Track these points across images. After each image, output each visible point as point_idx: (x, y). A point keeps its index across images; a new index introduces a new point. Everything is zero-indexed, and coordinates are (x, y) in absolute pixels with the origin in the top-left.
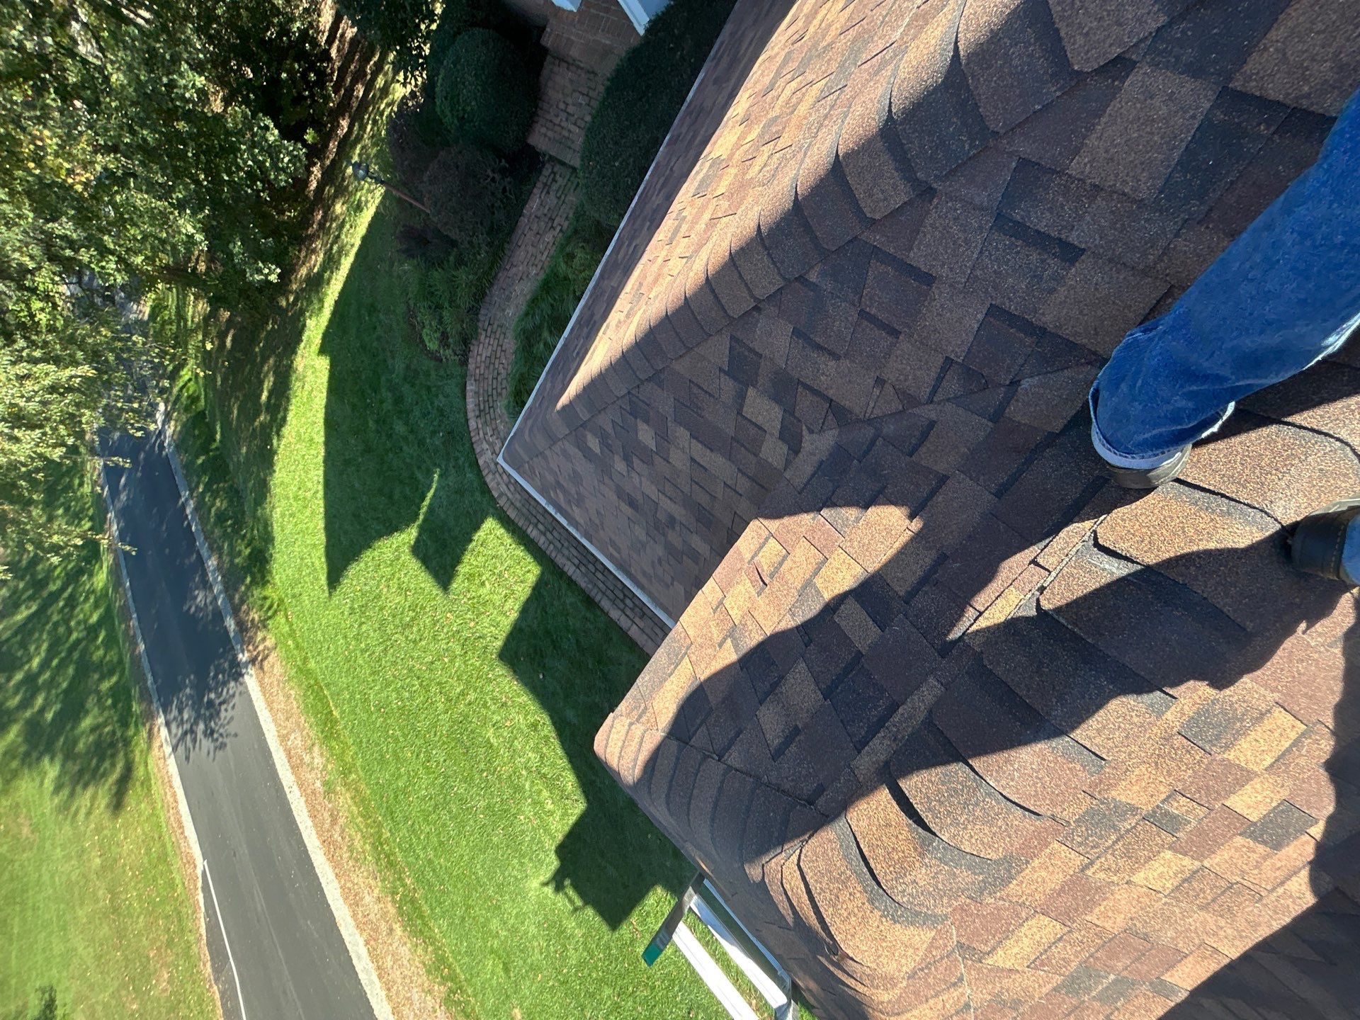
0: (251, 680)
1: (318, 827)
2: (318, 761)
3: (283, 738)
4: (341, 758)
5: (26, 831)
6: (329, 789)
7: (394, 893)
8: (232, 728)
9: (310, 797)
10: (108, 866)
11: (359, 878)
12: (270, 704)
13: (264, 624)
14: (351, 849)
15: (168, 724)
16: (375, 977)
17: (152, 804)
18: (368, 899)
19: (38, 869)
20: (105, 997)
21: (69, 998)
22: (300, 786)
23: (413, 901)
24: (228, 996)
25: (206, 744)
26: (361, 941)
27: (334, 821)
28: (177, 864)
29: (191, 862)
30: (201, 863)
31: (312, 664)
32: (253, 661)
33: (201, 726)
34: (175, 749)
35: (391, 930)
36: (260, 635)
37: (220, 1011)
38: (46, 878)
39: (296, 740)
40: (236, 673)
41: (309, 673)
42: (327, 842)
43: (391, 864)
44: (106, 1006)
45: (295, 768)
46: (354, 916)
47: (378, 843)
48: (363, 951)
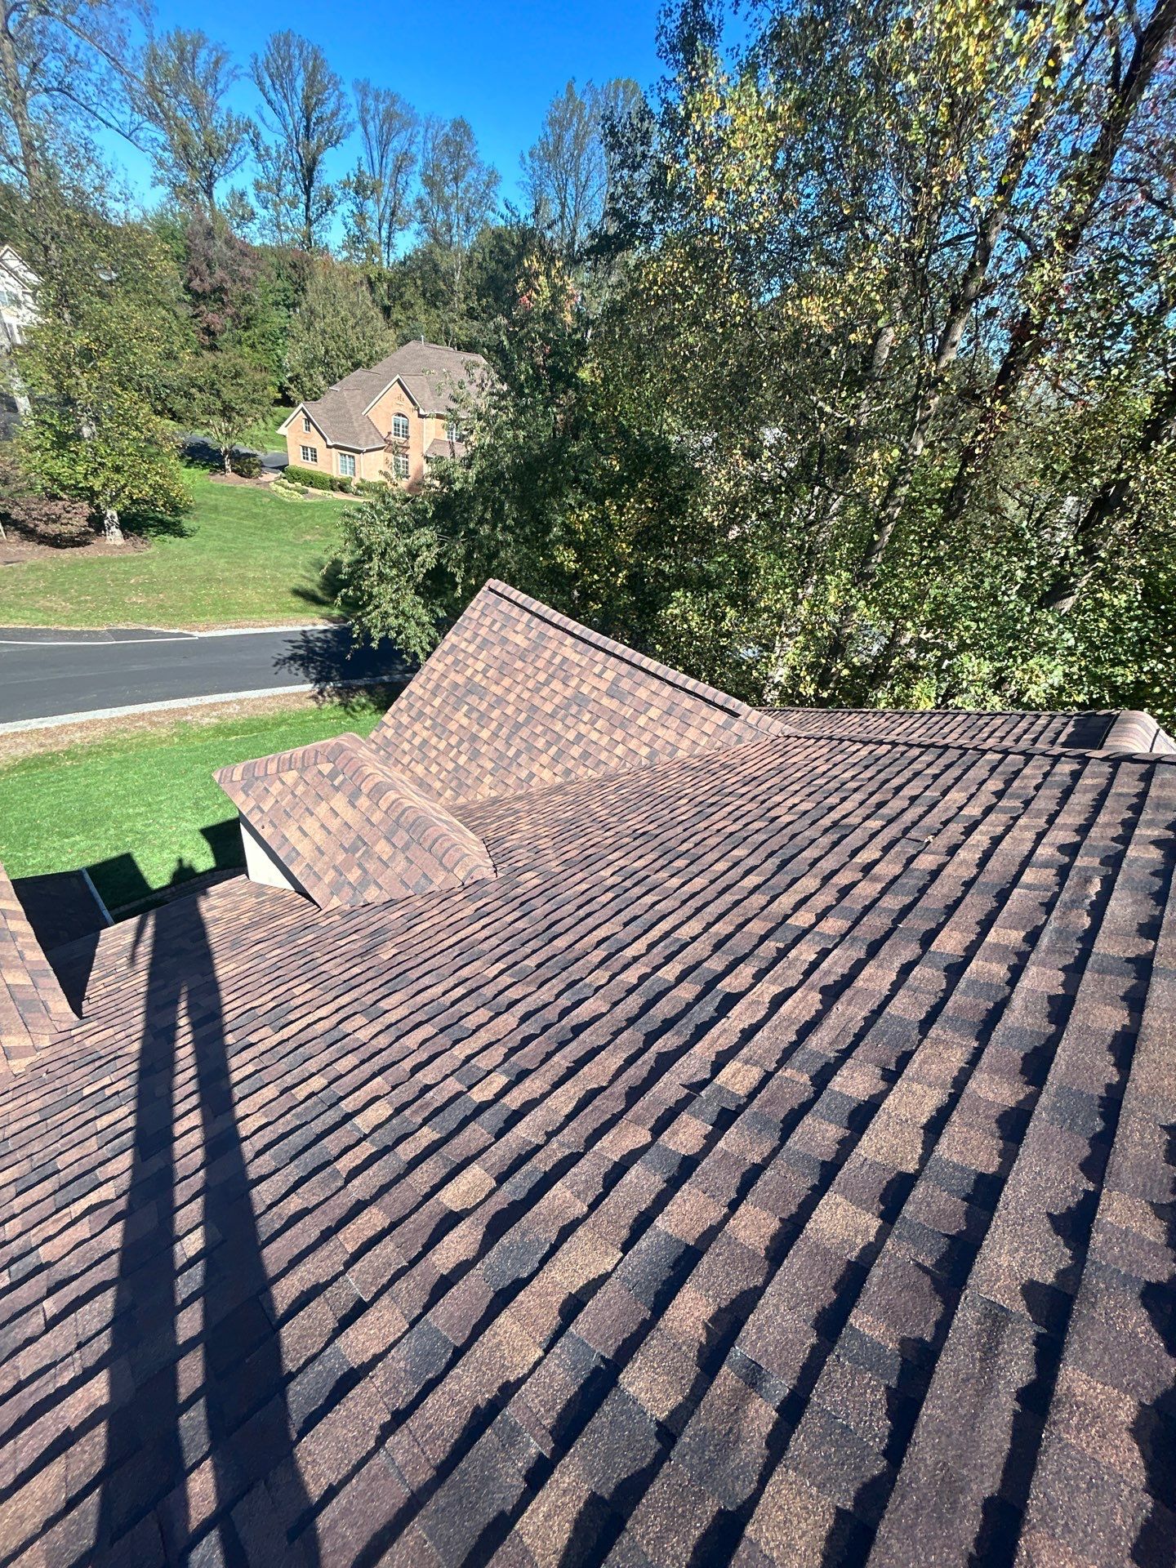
0: (308, 687)
1: (158, 713)
2: (207, 720)
3: (240, 702)
4: (197, 736)
5: (308, 538)
6: (178, 723)
7: (67, 753)
8: (285, 671)
9: (183, 712)
10: (243, 581)
11: (99, 732)
12: (274, 697)
13: (344, 705)
14: (125, 731)
15: (325, 631)
16: (19, 730)
17: (271, 612)
18: (78, 735)
19: (277, 540)
20: (153, 567)
21: (171, 547)
22: (197, 707)
23: (51, 763)
24: (94, 635)
25: (287, 654)
26: (52, 726)
27: (153, 724)
28: (213, 619)
29: (208, 628)
30: (197, 634)
31: (283, 728)
32: (321, 692)
33: (301, 652)
34: (304, 633)
35: (41, 745)
36: (337, 700)
37: (86, 629)
38: (267, 544)
39: (234, 709)
40: (322, 678)
41: (279, 725)
42: (142, 716)
43: (89, 754)
44: (146, 566)
45: (213, 706)
46: (74, 725)
47: (110, 748)
48: (43, 726)
